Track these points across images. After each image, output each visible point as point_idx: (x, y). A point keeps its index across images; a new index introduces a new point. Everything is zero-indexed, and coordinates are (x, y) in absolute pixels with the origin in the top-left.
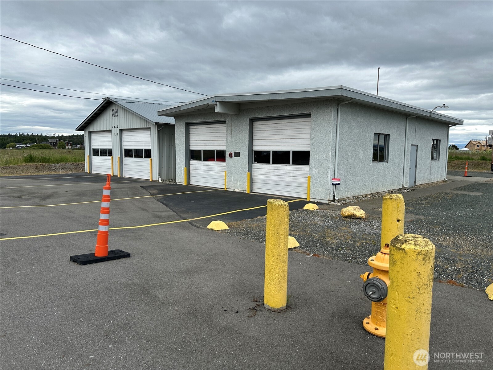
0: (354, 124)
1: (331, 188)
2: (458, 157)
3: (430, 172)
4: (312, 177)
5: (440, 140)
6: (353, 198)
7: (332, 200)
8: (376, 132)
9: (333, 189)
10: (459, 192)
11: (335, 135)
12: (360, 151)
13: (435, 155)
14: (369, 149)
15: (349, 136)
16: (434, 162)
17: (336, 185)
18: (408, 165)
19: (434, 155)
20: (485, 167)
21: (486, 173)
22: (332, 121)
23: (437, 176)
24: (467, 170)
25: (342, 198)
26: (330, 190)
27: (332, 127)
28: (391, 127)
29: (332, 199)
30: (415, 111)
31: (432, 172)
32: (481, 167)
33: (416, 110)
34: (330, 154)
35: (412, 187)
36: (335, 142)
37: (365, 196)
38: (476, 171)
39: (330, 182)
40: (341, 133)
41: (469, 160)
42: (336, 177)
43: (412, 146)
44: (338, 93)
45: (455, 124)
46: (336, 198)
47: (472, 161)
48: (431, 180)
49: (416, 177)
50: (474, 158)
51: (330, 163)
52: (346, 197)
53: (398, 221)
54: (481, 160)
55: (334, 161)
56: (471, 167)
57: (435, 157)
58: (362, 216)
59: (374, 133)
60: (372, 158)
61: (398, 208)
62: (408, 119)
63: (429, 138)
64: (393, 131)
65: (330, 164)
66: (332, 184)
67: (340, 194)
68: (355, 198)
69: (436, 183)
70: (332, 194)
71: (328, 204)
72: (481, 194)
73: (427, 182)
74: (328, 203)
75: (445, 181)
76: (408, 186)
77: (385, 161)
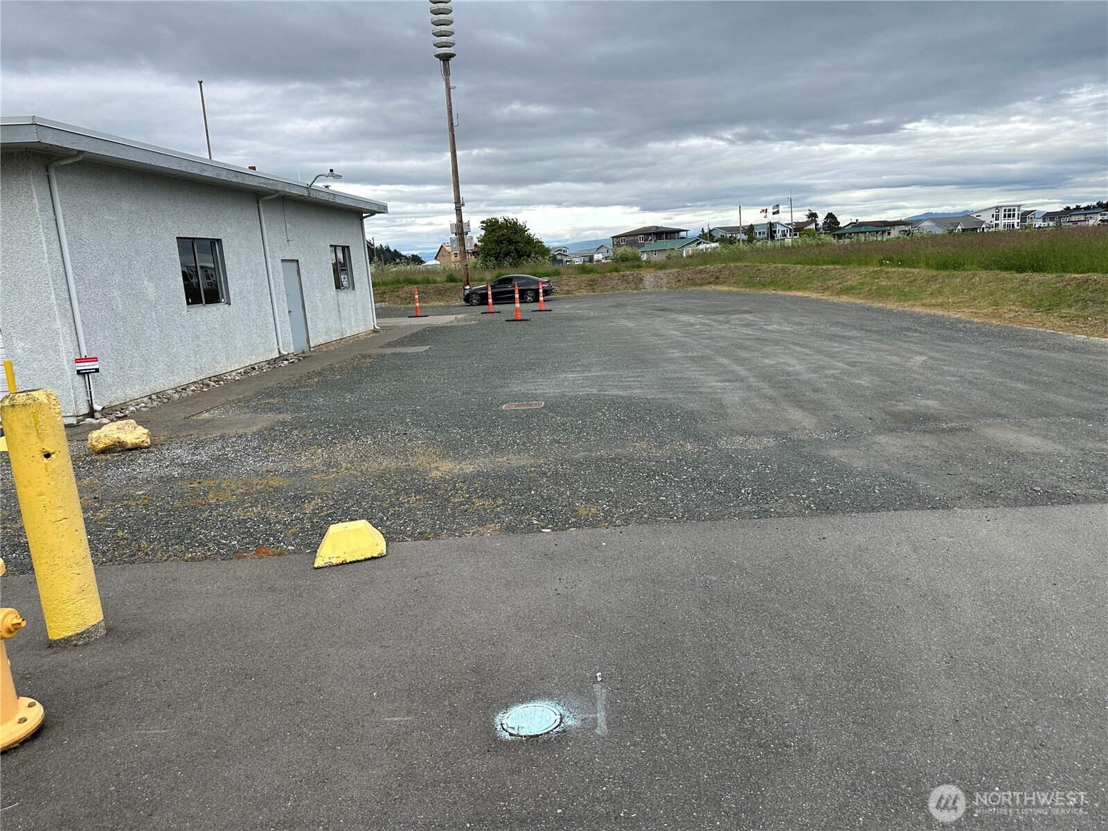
0: (111, 218)
1: (76, 384)
2: (410, 279)
3: (340, 315)
4: (17, 362)
5: (348, 247)
6: (150, 399)
7: (87, 412)
8: (181, 236)
9: (83, 385)
10: (389, 351)
11: (56, 246)
12: (146, 283)
13: (344, 278)
14: (171, 276)
15: (104, 248)
16: (344, 295)
17: (88, 373)
18: (282, 305)
19: (343, 280)
20: (457, 295)
21: (457, 306)
22: (37, 211)
23: (355, 322)
24: (418, 304)
25: (117, 403)
26: (74, 388)
27: (40, 226)
28: (220, 221)
29: (85, 410)
30: (269, 184)
31: (342, 316)
32: (449, 296)
33: (271, 182)
34: (53, 297)
35: (303, 352)
36: (61, 264)
37: (182, 389)
38: (442, 303)
39: (69, 369)
40: (76, 241)
41: (429, 283)
42: (84, 353)
43: (286, 263)
44: (31, 137)
45: (373, 213)
46: (97, 407)
47: (434, 285)
48: (344, 332)
49: (307, 330)
50: (439, 279)
51: (57, 319)
52: (128, 400)
53: (48, 456)
54: (447, 281)
55: (70, 314)
56: (434, 297)
57: (345, 283)
58: (141, 440)
59: (177, 238)
60: (184, 298)
61: (36, 424)
62: (260, 202)
63: (322, 244)
64: (229, 230)
65: (58, 322)
66: (76, 372)
67: (108, 394)
68: (154, 397)
69: (356, 336)
70: (83, 398)
71: (78, 425)
72: (427, 348)
73: (335, 337)
74: (75, 422)
75: (375, 331)
76: (292, 351)
77: (223, 300)
